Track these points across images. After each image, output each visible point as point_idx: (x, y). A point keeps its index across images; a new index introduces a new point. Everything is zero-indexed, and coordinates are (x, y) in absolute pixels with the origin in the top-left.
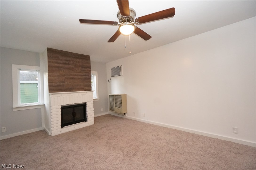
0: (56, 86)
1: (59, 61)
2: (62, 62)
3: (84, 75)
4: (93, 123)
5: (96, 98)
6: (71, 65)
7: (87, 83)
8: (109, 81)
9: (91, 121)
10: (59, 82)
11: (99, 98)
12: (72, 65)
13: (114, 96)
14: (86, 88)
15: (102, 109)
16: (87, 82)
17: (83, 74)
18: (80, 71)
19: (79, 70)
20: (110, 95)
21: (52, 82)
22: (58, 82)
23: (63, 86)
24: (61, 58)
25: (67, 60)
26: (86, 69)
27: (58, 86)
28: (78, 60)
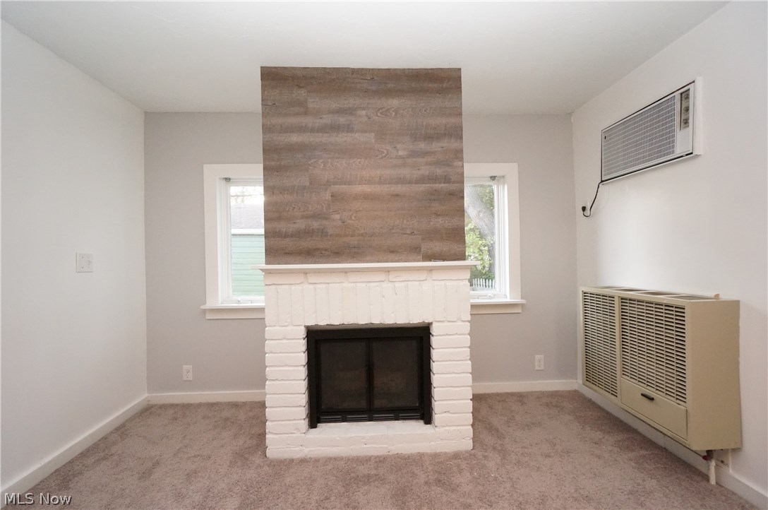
0: (292, 236)
1: (308, 121)
2: (318, 122)
3: (422, 180)
4: (467, 444)
5: (508, 300)
6: (357, 131)
7: (440, 222)
8: (588, 208)
9: (452, 428)
10: (307, 217)
11: (523, 301)
12: (365, 131)
13: (616, 299)
14: (437, 246)
15: (537, 357)
16: (437, 215)
17: (417, 173)
18: (401, 157)
19: (401, 153)
20: (586, 290)
21: (279, 219)
22: (303, 217)
23: (323, 233)
24: (314, 102)
25: (340, 111)
26: (436, 146)
27: (298, 234)
28: (394, 102)
